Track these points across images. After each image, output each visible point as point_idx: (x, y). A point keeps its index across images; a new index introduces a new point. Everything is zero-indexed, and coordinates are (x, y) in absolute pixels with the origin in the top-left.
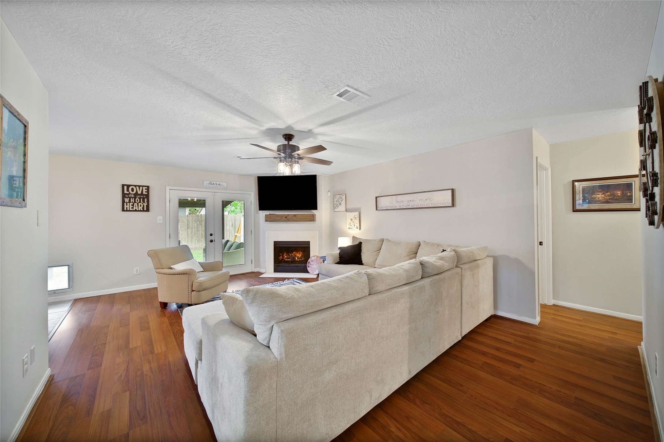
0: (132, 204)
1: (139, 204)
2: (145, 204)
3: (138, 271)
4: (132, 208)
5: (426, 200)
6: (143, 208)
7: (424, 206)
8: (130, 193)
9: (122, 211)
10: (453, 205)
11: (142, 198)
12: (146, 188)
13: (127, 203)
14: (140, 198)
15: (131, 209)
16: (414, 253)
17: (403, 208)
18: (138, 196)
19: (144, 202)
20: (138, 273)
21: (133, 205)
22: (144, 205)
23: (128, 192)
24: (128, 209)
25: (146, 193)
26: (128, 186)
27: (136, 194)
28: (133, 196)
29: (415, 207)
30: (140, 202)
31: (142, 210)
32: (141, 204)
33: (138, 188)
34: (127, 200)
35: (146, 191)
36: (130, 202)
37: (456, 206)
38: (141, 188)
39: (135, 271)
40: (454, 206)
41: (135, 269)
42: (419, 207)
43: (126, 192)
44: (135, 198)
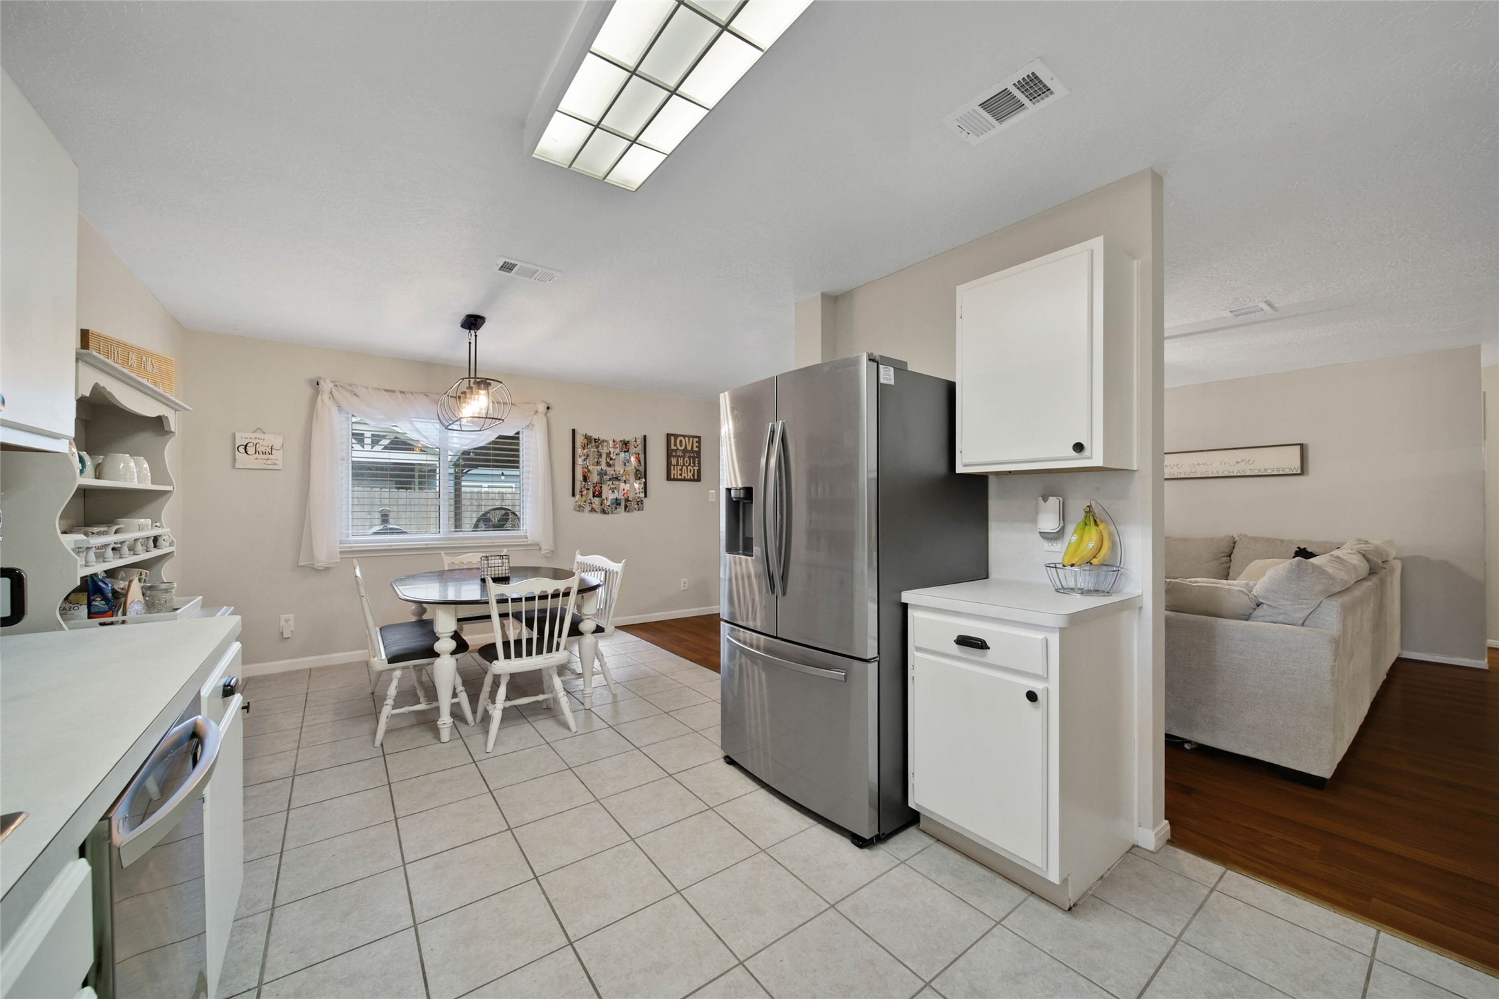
0: (680, 467)
1: (689, 468)
2: (696, 468)
3: (686, 585)
4: (681, 475)
5: (1237, 462)
6: (693, 475)
7: (1231, 474)
8: (678, 449)
9: (667, 480)
10: (1303, 471)
11: (692, 457)
12: (697, 440)
13: (674, 466)
14: (689, 458)
15: (679, 477)
16: (1225, 555)
17: (1179, 477)
18: (688, 455)
19: (695, 466)
20: (686, 588)
21: (681, 470)
22: (694, 470)
23: (676, 448)
24: (676, 477)
25: (697, 449)
26: (676, 436)
27: (685, 451)
28: (681, 454)
29: (1211, 476)
30: (690, 465)
31: (692, 478)
32: (691, 468)
33: (687, 439)
34: (674, 461)
35: (697, 444)
36: (677, 465)
37: (1307, 474)
38: (691, 439)
39: (682, 585)
40: (1305, 472)
41: (683, 580)
42: (1220, 475)
43: (673, 447)
44: (684, 457)
